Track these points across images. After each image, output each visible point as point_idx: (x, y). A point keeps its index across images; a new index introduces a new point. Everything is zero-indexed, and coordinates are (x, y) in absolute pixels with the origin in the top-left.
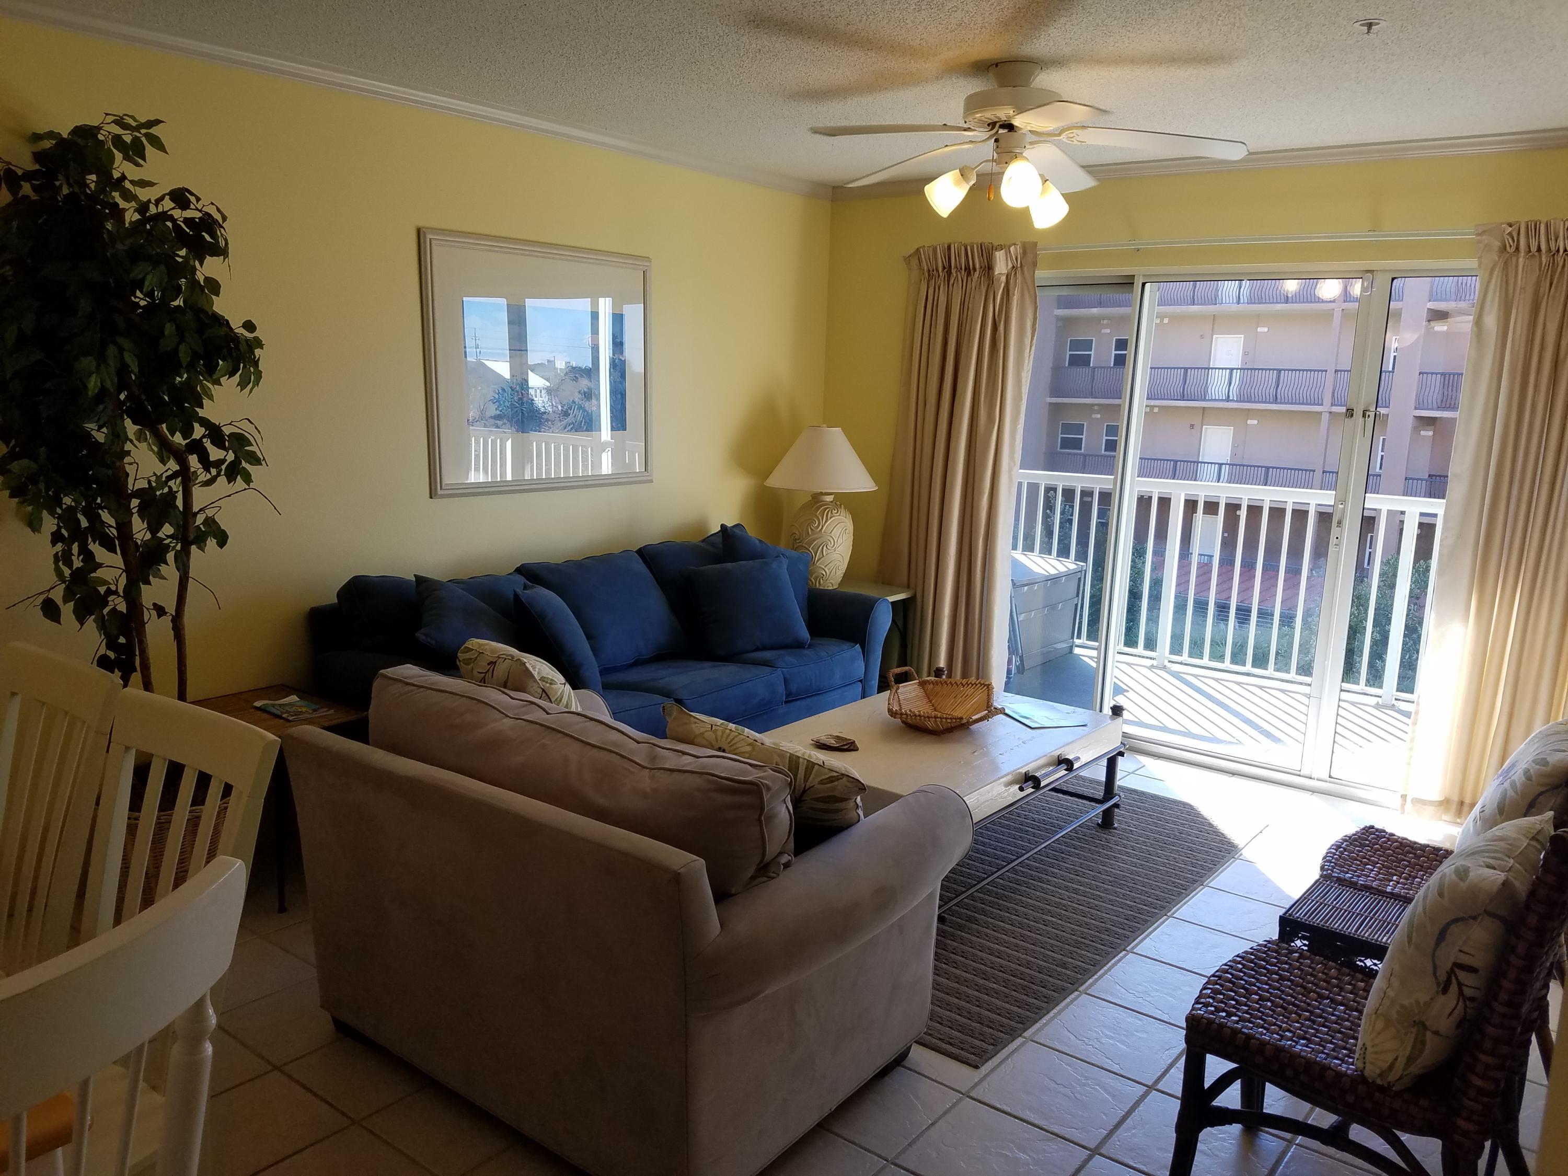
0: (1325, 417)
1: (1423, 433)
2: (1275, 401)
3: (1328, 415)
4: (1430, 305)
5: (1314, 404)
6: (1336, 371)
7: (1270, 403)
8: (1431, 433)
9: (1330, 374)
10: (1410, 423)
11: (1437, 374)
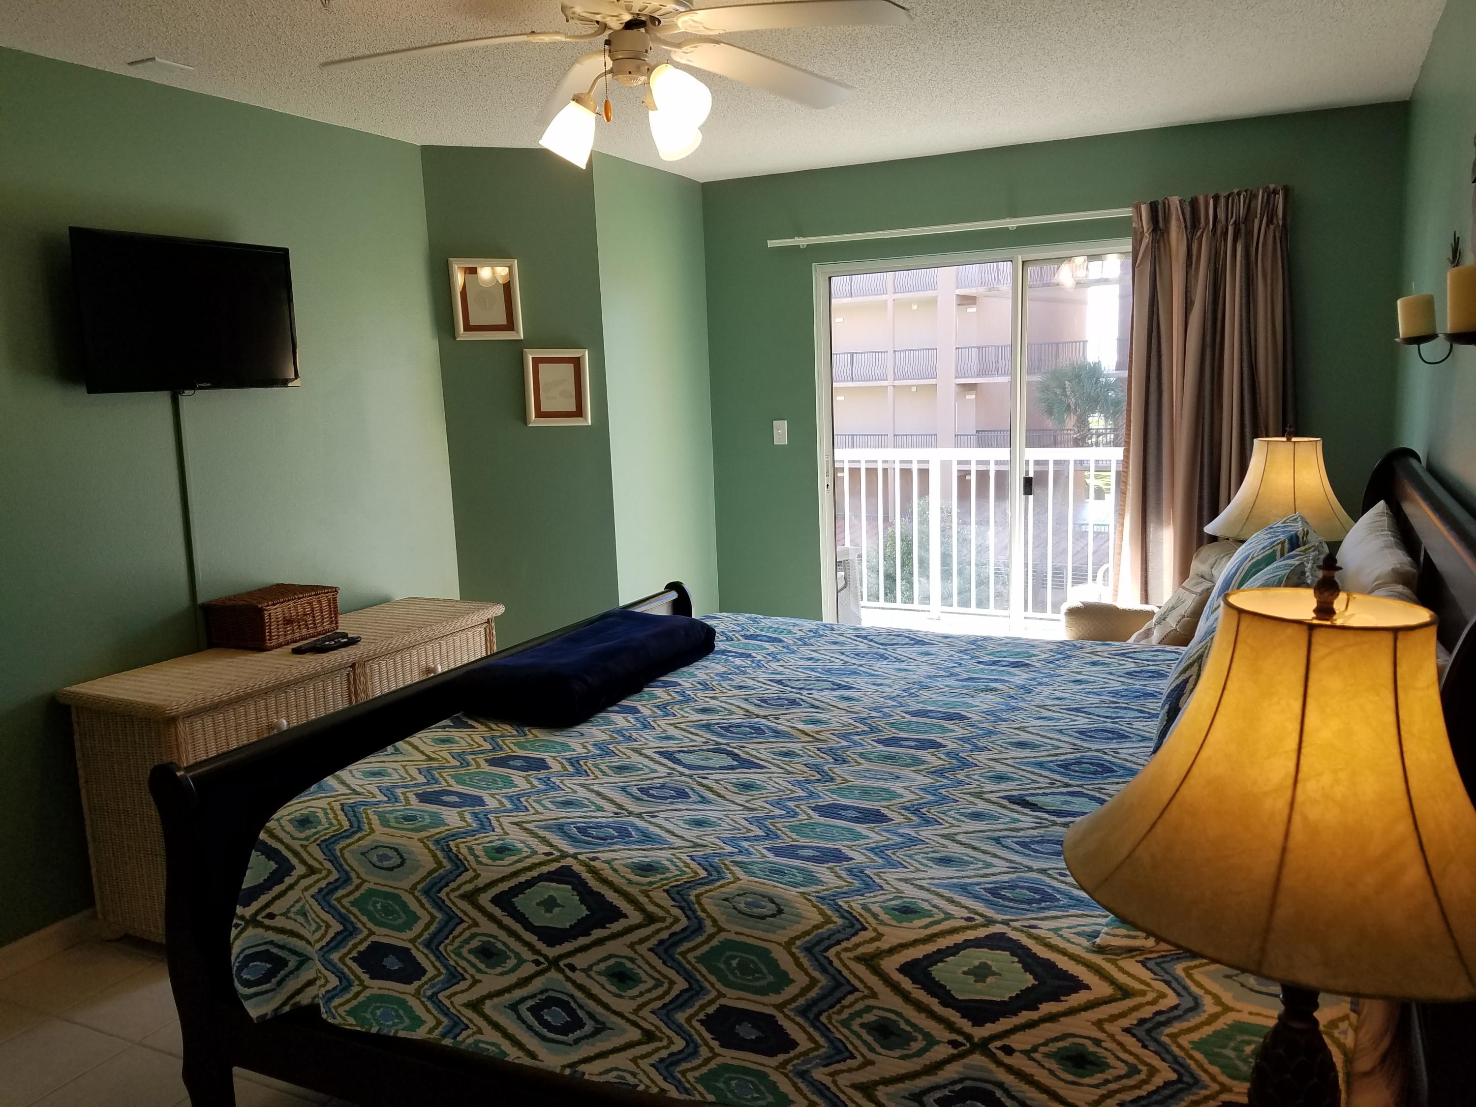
0: (890, 389)
1: (968, 397)
2: (852, 380)
3: (892, 388)
4: (959, 292)
5: (881, 380)
6: (894, 351)
7: (848, 381)
8: (974, 397)
9: (891, 353)
10: (953, 390)
11: (972, 348)
